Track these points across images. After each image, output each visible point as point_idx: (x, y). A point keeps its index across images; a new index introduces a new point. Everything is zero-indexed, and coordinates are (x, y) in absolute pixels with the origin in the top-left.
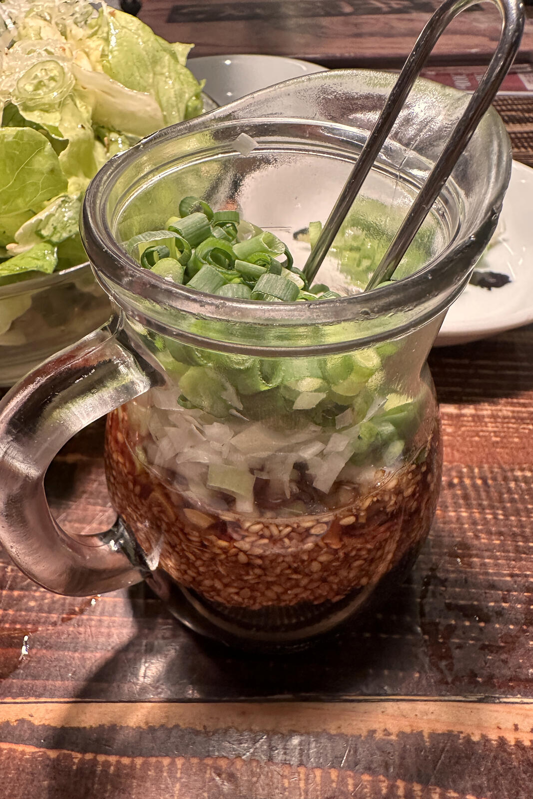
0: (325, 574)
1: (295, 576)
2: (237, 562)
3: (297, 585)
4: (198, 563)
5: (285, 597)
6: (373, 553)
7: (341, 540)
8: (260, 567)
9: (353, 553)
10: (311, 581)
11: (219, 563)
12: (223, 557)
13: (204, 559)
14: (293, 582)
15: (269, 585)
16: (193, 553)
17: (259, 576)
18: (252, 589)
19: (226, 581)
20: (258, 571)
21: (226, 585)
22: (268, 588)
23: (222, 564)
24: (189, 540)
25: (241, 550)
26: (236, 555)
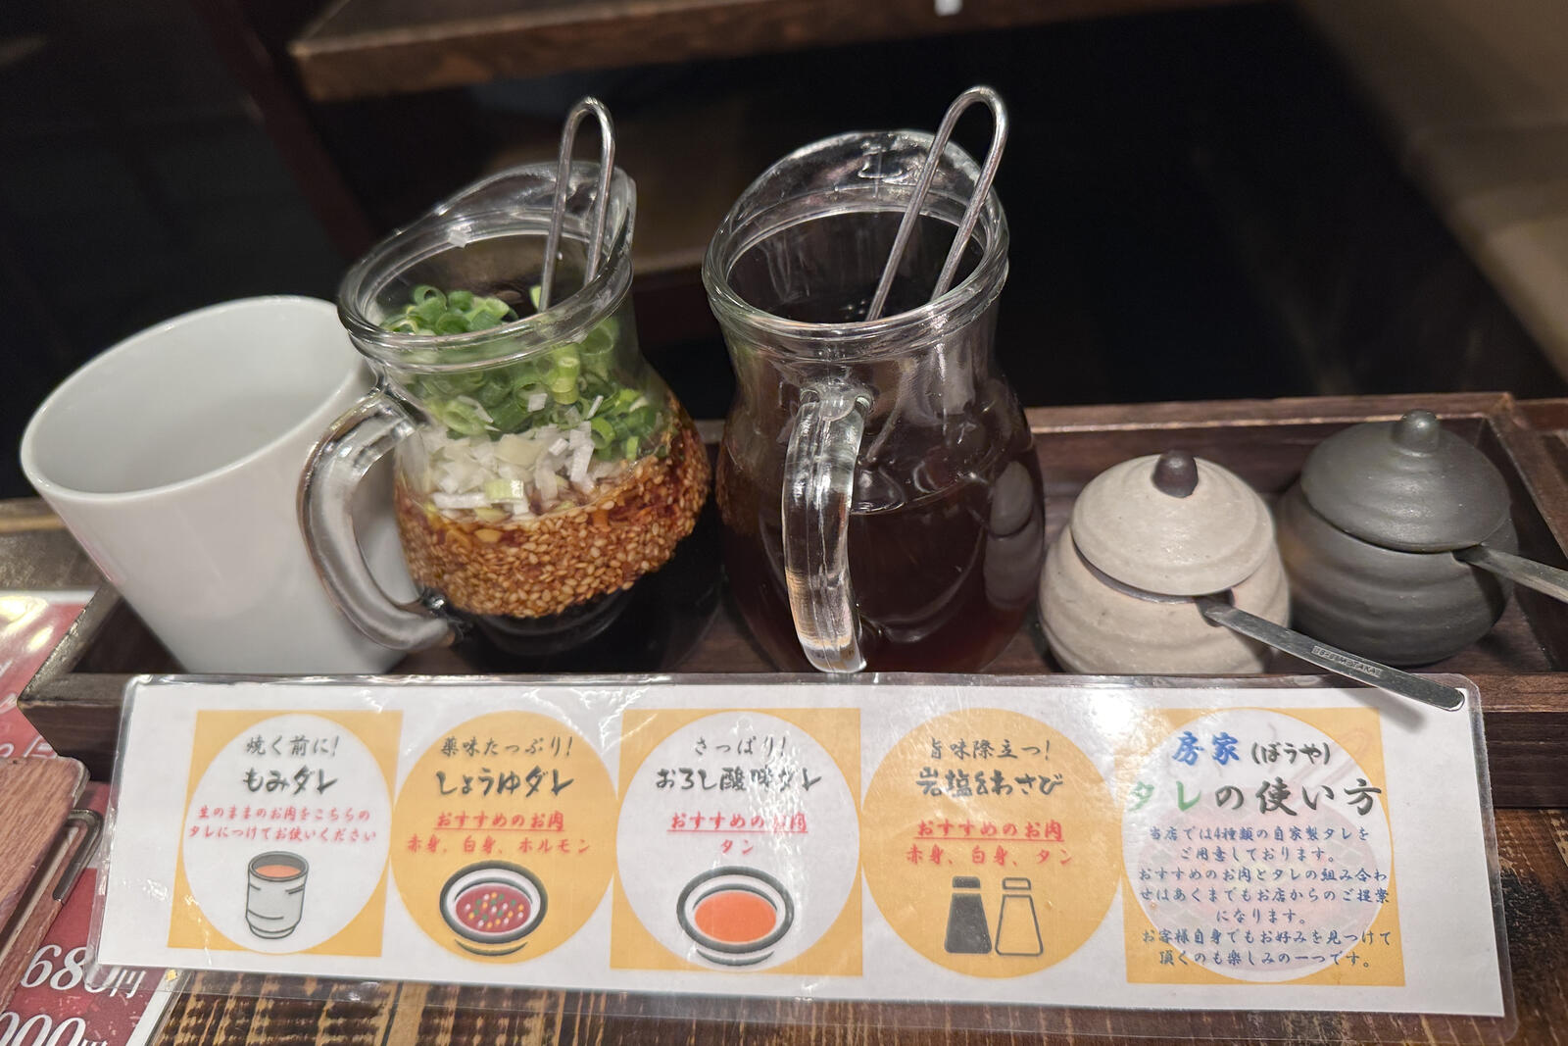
0: (606, 559)
1: (581, 565)
2: (529, 564)
3: (585, 575)
4: (501, 579)
5: (581, 590)
6: (643, 535)
7: (609, 525)
8: (550, 563)
9: (623, 536)
10: (597, 568)
11: (516, 571)
12: (517, 563)
13: (503, 572)
14: (581, 572)
15: (563, 580)
16: (494, 572)
17: (552, 573)
18: (551, 588)
19: (527, 587)
20: (549, 568)
21: (529, 592)
22: (563, 584)
23: (519, 571)
24: (488, 560)
25: (530, 552)
26: (527, 558)
